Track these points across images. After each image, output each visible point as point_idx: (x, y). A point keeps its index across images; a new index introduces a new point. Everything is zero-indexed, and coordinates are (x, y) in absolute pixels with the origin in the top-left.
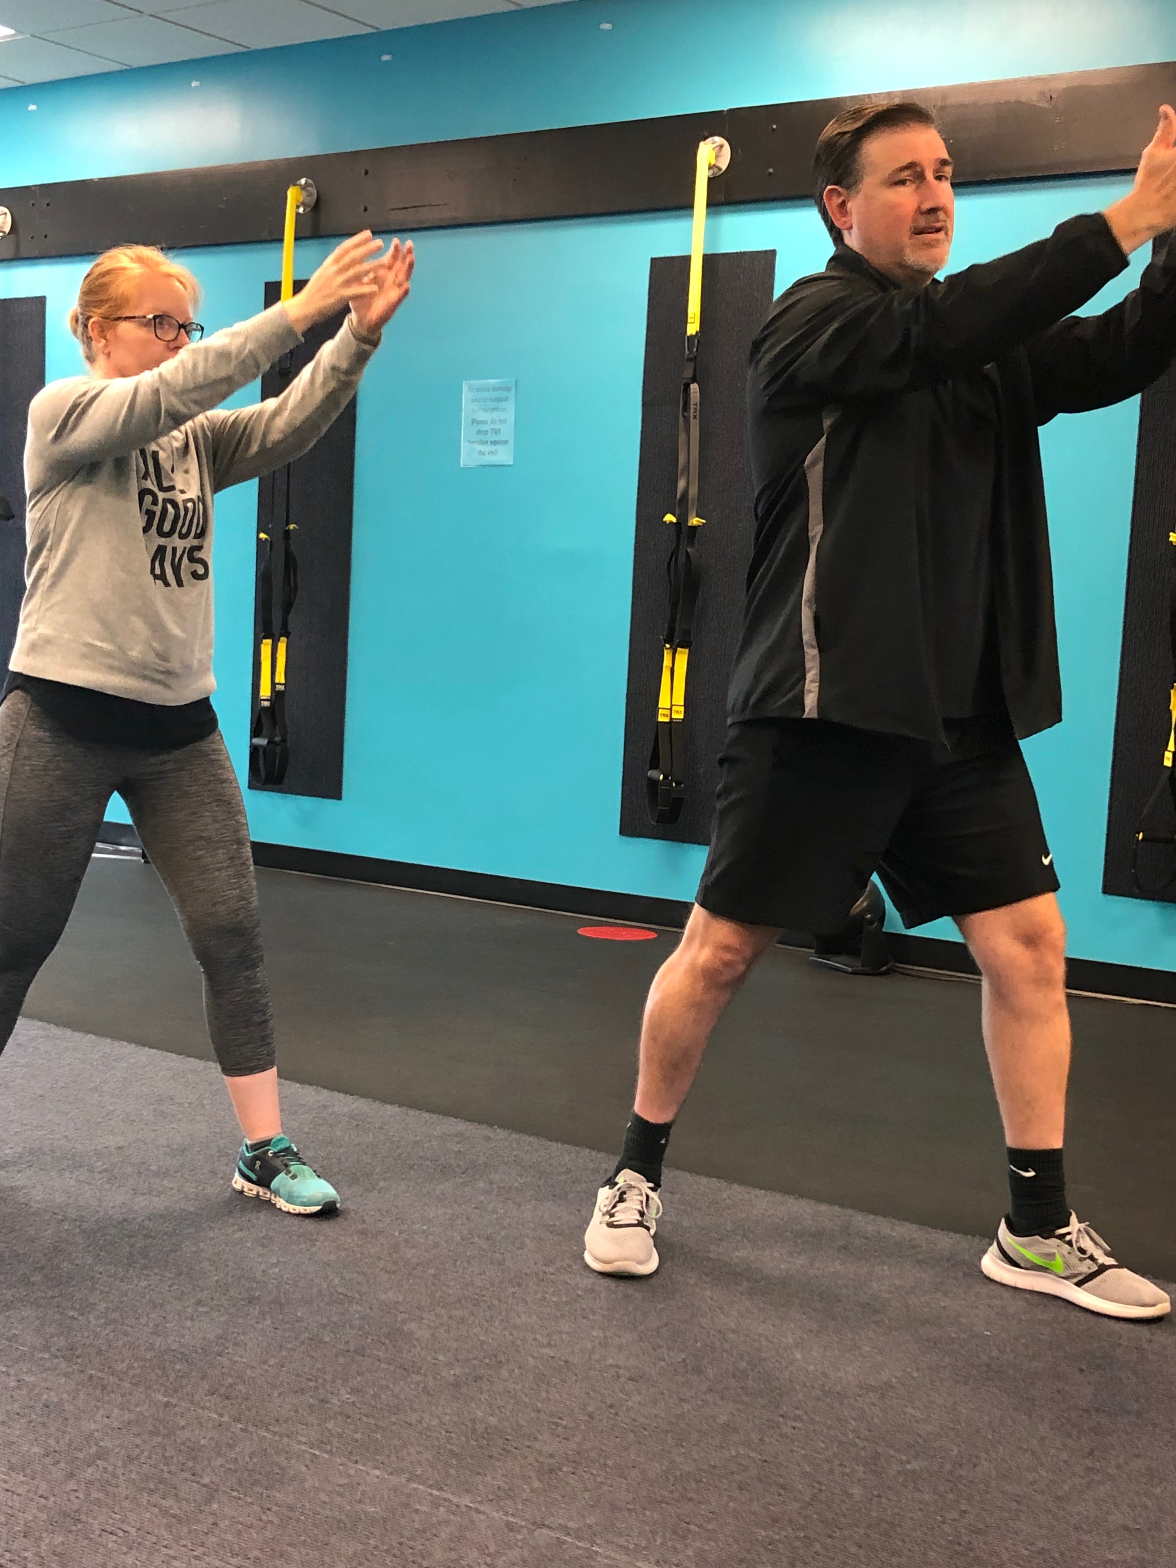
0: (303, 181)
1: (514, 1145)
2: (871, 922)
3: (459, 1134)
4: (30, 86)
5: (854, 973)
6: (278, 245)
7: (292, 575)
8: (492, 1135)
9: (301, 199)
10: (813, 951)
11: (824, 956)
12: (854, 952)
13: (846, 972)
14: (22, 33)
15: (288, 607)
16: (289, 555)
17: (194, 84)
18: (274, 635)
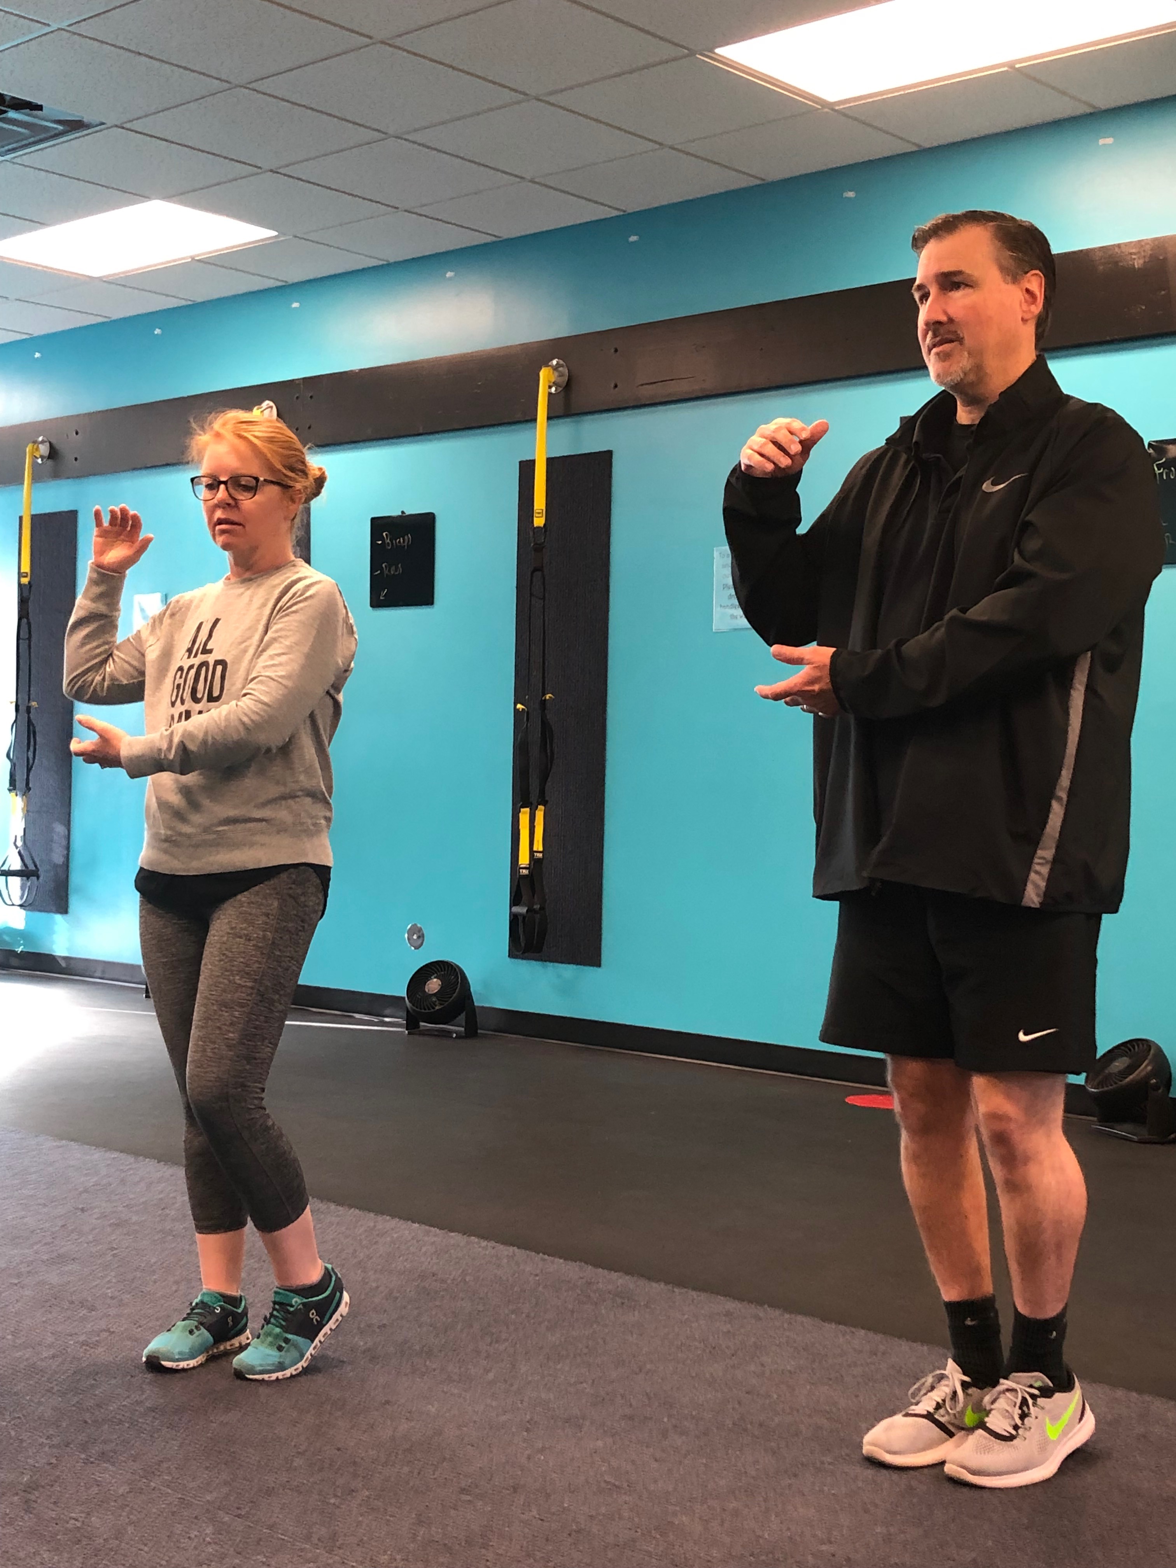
0: (555, 362)
1: (786, 1325)
2: (1156, 1087)
3: (728, 1314)
4: (293, 284)
5: (1140, 1142)
6: (529, 425)
7: (548, 746)
8: (761, 1315)
9: (553, 380)
10: (1095, 1119)
11: (1108, 1124)
12: (1138, 1119)
13: (1131, 1140)
14: (285, 234)
15: (544, 777)
16: (545, 724)
17: (449, 274)
18: (531, 804)
